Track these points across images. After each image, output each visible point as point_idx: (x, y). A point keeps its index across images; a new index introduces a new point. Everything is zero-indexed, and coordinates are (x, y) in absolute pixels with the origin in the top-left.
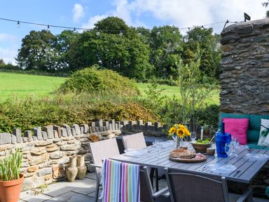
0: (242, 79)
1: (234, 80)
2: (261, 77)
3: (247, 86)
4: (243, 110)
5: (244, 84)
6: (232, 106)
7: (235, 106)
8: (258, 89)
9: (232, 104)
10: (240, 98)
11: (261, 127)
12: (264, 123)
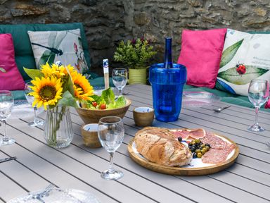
11: (34, 47)
12: (40, 38)
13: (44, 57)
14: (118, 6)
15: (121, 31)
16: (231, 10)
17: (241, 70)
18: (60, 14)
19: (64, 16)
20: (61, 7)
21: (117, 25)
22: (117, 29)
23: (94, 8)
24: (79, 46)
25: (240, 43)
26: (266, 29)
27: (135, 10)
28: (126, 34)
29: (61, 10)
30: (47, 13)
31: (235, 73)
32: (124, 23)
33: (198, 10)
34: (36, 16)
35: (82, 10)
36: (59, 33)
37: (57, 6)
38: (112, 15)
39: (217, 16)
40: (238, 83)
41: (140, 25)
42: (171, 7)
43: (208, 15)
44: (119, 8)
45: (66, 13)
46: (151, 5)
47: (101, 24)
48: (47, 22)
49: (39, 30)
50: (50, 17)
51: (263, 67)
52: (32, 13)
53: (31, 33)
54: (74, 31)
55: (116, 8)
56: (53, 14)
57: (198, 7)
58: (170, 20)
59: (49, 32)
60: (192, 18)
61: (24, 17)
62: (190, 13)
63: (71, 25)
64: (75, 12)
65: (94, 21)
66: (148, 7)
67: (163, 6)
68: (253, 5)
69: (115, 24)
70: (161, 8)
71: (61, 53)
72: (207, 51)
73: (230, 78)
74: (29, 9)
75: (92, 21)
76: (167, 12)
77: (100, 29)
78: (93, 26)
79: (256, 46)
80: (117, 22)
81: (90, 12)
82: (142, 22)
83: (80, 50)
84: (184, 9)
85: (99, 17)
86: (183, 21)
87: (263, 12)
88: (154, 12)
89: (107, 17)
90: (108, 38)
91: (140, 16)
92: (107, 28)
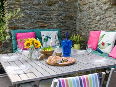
0: (23, 6)
1: (17, 6)
2: (35, 5)
3: (26, 11)
4: (25, 27)
5: (24, 9)
6: (17, 24)
7: (20, 25)
8: (33, 12)
9: (18, 23)
10: (23, 19)
11: (42, 36)
12: (44, 34)
13: (45, 39)
14: (74, 23)
15: (75, 32)
16: (105, 24)
17: (103, 44)
18: (53, 26)
19: (54, 27)
20: (53, 24)
21: (73, 30)
22: (73, 31)
23: (65, 24)
24: (56, 36)
25: (104, 35)
26: (115, 31)
27: (79, 25)
28: (77, 33)
29: (53, 25)
30: (48, 26)
31: (102, 45)
32: (76, 29)
33: (96, 24)
34: (45, 27)
35: (61, 25)
36: (50, 32)
37: (52, 23)
38: (71, 26)
39: (102, 26)
40: (102, 49)
41: (81, 30)
42: (89, 23)
43: (99, 26)
44: (74, 24)
45: (55, 26)
46: (84, 23)
47: (67, 29)
48: (48, 29)
49: (44, 31)
50: (49, 27)
51: (109, 43)
52: (43, 26)
53: (41, 32)
54: (56, 31)
55: (73, 24)
56: (50, 26)
57: (96, 23)
58: (89, 28)
59: (47, 32)
60: (95, 27)
61: (41, 27)
62: (94, 25)
63: (55, 29)
64: (58, 25)
65: (65, 28)
66: (83, 24)
67: (87, 23)
68: (112, 23)
69: (72, 29)
70: (86, 24)
71: (50, 38)
72: (95, 38)
73: (100, 47)
74: (43, 24)
75: (64, 28)
76: (88, 25)
77: (67, 31)
78: (64, 30)
79: (108, 36)
80: (73, 29)
81: (63, 25)
82: (81, 29)
83: (57, 38)
84: (93, 24)
85: (66, 27)
86: (92, 28)
87: (114, 25)
88: (84, 25)
89: (69, 27)
90: (70, 34)
91: (81, 27)
92: (69, 31)
